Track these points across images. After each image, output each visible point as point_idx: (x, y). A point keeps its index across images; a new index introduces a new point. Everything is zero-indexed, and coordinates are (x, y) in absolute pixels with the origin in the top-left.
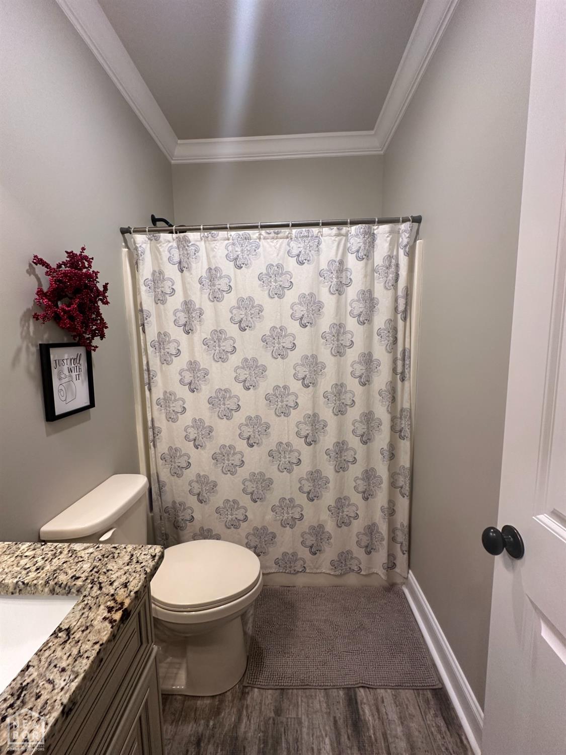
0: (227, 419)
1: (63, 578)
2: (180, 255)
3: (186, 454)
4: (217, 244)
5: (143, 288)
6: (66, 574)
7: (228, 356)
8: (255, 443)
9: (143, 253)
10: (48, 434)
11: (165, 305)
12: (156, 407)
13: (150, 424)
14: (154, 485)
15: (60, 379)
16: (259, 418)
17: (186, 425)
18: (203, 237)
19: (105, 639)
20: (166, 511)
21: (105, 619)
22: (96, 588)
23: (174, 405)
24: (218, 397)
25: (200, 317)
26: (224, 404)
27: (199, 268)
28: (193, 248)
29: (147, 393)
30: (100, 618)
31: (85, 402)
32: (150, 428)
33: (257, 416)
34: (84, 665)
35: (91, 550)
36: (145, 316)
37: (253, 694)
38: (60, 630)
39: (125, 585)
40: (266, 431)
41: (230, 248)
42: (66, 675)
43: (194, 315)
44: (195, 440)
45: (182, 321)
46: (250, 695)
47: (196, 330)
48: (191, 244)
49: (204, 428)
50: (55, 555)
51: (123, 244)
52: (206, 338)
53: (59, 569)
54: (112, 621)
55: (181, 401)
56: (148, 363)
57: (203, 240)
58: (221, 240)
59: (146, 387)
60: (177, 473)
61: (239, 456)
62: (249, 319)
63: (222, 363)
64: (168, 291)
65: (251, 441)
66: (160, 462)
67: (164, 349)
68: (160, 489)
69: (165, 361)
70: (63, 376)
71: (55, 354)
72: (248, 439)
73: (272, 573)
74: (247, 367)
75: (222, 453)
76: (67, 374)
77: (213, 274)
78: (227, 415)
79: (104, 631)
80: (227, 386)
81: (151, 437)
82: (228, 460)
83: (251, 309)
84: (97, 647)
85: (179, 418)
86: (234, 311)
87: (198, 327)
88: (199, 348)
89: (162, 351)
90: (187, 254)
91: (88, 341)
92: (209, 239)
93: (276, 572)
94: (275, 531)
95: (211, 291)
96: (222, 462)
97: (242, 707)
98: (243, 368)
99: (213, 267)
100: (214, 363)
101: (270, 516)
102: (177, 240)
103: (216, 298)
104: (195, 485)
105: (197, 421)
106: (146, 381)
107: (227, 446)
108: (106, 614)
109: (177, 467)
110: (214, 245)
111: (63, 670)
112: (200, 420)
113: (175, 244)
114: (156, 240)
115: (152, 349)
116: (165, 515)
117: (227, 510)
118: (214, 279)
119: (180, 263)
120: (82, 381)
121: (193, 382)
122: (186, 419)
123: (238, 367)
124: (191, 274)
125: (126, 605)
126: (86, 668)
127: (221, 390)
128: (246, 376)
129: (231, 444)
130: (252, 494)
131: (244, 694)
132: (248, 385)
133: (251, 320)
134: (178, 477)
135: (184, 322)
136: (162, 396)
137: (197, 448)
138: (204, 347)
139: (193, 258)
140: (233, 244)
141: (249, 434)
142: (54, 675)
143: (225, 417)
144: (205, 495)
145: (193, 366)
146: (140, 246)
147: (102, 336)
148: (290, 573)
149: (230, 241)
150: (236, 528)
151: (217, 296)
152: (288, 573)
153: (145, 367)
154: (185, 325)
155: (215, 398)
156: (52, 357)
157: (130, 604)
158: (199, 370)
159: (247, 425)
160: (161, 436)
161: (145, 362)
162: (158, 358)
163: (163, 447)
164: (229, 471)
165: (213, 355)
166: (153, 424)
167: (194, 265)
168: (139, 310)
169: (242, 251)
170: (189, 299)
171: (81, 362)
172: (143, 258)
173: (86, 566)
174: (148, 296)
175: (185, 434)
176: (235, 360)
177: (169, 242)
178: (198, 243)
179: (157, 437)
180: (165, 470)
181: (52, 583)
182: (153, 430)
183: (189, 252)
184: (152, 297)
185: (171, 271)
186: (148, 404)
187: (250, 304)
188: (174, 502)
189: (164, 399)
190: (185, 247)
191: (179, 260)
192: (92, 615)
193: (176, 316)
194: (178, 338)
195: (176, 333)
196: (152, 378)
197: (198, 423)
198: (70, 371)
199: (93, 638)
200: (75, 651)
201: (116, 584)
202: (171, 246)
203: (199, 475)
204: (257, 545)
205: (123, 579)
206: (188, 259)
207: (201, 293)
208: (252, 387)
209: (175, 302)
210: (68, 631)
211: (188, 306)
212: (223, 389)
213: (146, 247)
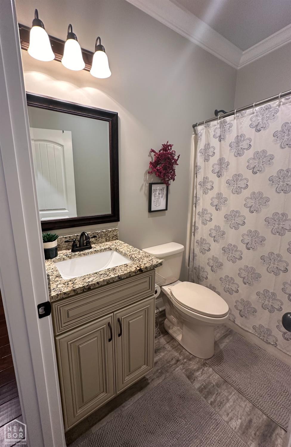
0: (235, 229)
1: (133, 256)
2: (220, 132)
3: (208, 243)
4: (244, 119)
5: (199, 154)
6: (135, 255)
7: (241, 190)
8: (251, 248)
9: (201, 135)
10: (149, 217)
11: (208, 162)
12: (197, 216)
13: (193, 224)
14: (191, 254)
15: (155, 197)
16: (258, 232)
17: (211, 228)
18: (236, 116)
19: (132, 271)
20: (195, 268)
21: (135, 267)
22: (138, 261)
23: (206, 216)
24: (231, 215)
25: (227, 167)
26: (234, 220)
27: (231, 137)
28: (228, 126)
29: (194, 208)
30: (134, 267)
31: (164, 208)
32: (193, 226)
33: (256, 231)
34: (126, 272)
35: (143, 253)
36: (198, 169)
37: (209, 369)
38: (126, 264)
39: (145, 264)
40: (261, 242)
41: (254, 119)
42: (122, 271)
43: (223, 166)
44: (214, 237)
45: (217, 170)
46: (207, 368)
47: (223, 175)
48: (227, 123)
49: (220, 231)
50: (135, 251)
51: (193, 133)
52: (229, 179)
53: (134, 254)
54: (136, 269)
55: (210, 215)
56: (196, 193)
57: (236, 119)
58: (247, 115)
59: (194, 205)
60: (203, 252)
61: (239, 253)
62: (261, 165)
63: (237, 195)
64: (211, 154)
65: (249, 246)
66: (196, 244)
67: (205, 186)
68: (194, 257)
69: (205, 193)
70: (156, 196)
71: (154, 187)
72: (247, 244)
73: (249, 332)
74: (254, 198)
75: (229, 248)
76: (158, 195)
77: (239, 138)
78: (235, 226)
79: (133, 269)
80: (238, 209)
81: (193, 231)
82: (232, 253)
83: (263, 159)
84: (130, 271)
85: (208, 223)
86: (251, 161)
87: (225, 173)
88: (224, 185)
89: (204, 187)
90: (225, 130)
91: (167, 182)
92: (239, 117)
93: (252, 333)
94: (256, 308)
95: (237, 150)
96: (228, 254)
97: (201, 368)
98: (251, 198)
99: (239, 135)
100: (232, 194)
101: (254, 297)
102: (220, 123)
103: (239, 154)
104: (211, 261)
105: (217, 227)
106: (195, 202)
107: (233, 245)
108: (136, 267)
109: (203, 248)
110: (242, 120)
111: (122, 270)
112: (218, 226)
113: (218, 126)
114: (208, 127)
115: (199, 186)
116: (194, 270)
117: (227, 282)
118: (239, 142)
119: (220, 136)
120: (164, 199)
121: (218, 205)
122: (211, 225)
123: (248, 198)
124: (225, 142)
125: (141, 268)
126: (126, 273)
127: (234, 211)
128: (252, 204)
129: (235, 244)
130: (244, 278)
131: (204, 365)
132: (253, 210)
133: (262, 166)
134: (202, 254)
135: (217, 171)
136: (201, 211)
137: (215, 242)
138: (227, 185)
139: (227, 132)
140: (257, 116)
141: (248, 241)
142: (120, 270)
143: (234, 228)
144: (215, 268)
145: (219, 196)
146: (200, 132)
147: (174, 180)
148: (263, 340)
149: (255, 114)
150: (230, 294)
151: (240, 153)
152: (261, 339)
153: (195, 195)
154: (218, 172)
155: (229, 215)
156: (153, 188)
157: (143, 268)
158: (222, 198)
159: (248, 235)
160: (198, 231)
161: (195, 193)
162: (202, 191)
163: (198, 237)
164: (231, 260)
165: (232, 189)
166: (195, 225)
167: (227, 136)
168: (196, 166)
169: (263, 119)
170: (222, 157)
171: (164, 191)
172: (201, 138)
173: (140, 256)
174: (201, 158)
175: (210, 233)
176: (246, 193)
177: (215, 125)
178: (232, 122)
179: (196, 231)
180: (197, 249)
181: (131, 256)
182: (195, 227)
183: (225, 129)
184: (203, 158)
185: (215, 142)
186: (194, 214)
187: (263, 155)
188: (199, 266)
189: (202, 213)
190: (223, 126)
191: (220, 135)
192: (133, 265)
193: (213, 168)
194: (213, 180)
195: (212, 177)
196: (197, 201)
197: (217, 228)
198: (159, 194)
199: (130, 269)
200: (126, 269)
201: (143, 263)
202: (217, 128)
203: (213, 256)
204: (242, 310)
205: (145, 263)
206: (224, 133)
207: (230, 153)
208: (255, 212)
209: (214, 160)
210: (127, 265)
211: (221, 161)
212: (235, 211)
213: (203, 132)
